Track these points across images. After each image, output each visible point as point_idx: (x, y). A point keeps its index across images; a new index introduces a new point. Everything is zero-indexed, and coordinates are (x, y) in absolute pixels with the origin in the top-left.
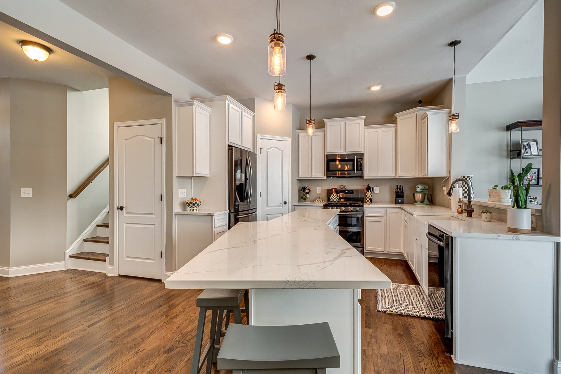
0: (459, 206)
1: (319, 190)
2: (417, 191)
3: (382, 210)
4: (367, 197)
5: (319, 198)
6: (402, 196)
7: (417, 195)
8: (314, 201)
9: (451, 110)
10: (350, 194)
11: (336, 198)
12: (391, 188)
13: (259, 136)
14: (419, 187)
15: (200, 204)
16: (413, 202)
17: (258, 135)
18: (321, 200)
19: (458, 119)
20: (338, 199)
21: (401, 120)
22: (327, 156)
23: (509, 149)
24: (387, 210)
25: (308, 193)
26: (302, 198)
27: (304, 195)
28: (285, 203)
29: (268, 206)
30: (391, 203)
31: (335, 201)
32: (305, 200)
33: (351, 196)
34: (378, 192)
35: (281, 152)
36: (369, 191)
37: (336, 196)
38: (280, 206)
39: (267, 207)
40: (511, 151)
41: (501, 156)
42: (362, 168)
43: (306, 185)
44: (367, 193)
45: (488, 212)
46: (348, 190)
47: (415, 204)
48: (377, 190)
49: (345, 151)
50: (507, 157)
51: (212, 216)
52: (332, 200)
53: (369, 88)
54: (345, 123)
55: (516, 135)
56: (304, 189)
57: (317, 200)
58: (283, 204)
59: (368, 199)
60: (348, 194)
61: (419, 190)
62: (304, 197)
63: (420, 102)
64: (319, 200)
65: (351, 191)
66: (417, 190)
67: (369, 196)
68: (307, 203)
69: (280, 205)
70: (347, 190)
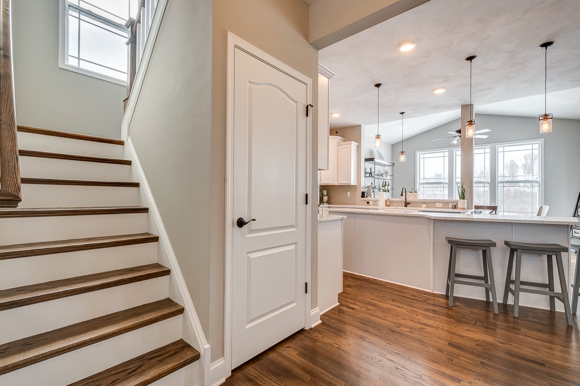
0: (389, 202)
7: (324, 197)
9: (359, 144)
53: (333, 114)
61: (325, 194)
63: (336, 132)
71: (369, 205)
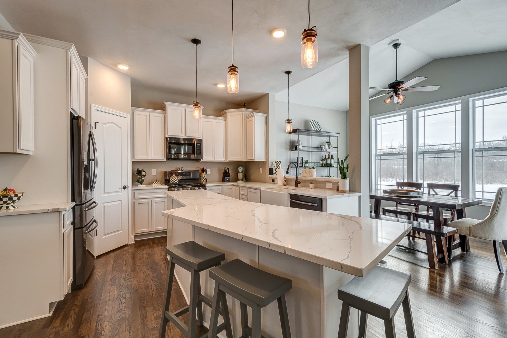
0: (285, 180)
1: (154, 172)
3: (220, 188)
4: (202, 178)
5: (156, 180)
6: (229, 176)
7: (239, 174)
8: (150, 184)
9: (267, 115)
10: (187, 175)
11: (177, 179)
12: (219, 170)
13: (94, 107)
14: (241, 169)
15: (21, 197)
16: (237, 180)
17: (92, 104)
18: (159, 182)
19: (291, 123)
20: (178, 180)
21: (231, 115)
22: (166, 138)
23: (290, 145)
24: (223, 187)
25: (144, 176)
26: (138, 181)
27: (139, 178)
28: (125, 188)
29: (105, 193)
30: (219, 182)
31: (176, 183)
32: (141, 183)
33: (188, 177)
34: (210, 173)
35: (119, 129)
36: (204, 172)
37: (176, 178)
38: (119, 192)
39: (103, 194)
40: (291, 146)
41: (286, 149)
42: (201, 152)
43: (141, 167)
44: (202, 174)
45: (313, 183)
46: (186, 172)
47: (238, 181)
48: (209, 171)
49: (186, 136)
50: (289, 150)
51: (59, 212)
52: (173, 182)
53: (216, 85)
54: (186, 109)
55: (295, 137)
56: (139, 172)
57: (154, 182)
58: (123, 189)
59: (203, 179)
60: (185, 175)
61: (240, 171)
62: (140, 180)
63: (245, 105)
64: (156, 182)
65: (188, 173)
67: (204, 177)
68: (144, 186)
69: (119, 190)
70: (184, 172)
71: (274, 183)
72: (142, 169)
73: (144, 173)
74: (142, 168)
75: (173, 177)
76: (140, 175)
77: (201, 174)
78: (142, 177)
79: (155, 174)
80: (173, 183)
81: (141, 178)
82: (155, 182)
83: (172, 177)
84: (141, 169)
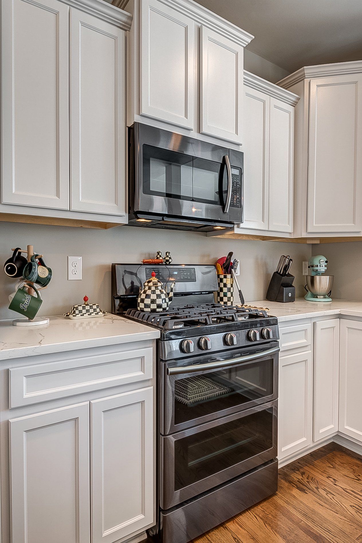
1: (76, 268)
2: (317, 270)
5: (86, 299)
7: (319, 280)
8: (65, 314)
10: (185, 280)
18: (95, 307)
24: (315, 324)
26: (15, 306)
27: (22, 290)
32: (30, 312)
43: (27, 244)
46: (179, 268)
47: (313, 299)
49: (198, 129)
52: (153, 306)
57: (80, 308)
62: (27, 301)
64: (88, 308)
65: (187, 272)
66: (316, 268)
68: (40, 326)
70: (176, 270)
72: (32, 254)
73: (41, 272)
74: (32, 248)
75: (153, 288)
76: (26, 278)
77: (222, 276)
78: (31, 286)
79: (79, 276)
80: (153, 311)
81: (29, 293)
82: (84, 308)
83: (150, 288)
84: (28, 253)
